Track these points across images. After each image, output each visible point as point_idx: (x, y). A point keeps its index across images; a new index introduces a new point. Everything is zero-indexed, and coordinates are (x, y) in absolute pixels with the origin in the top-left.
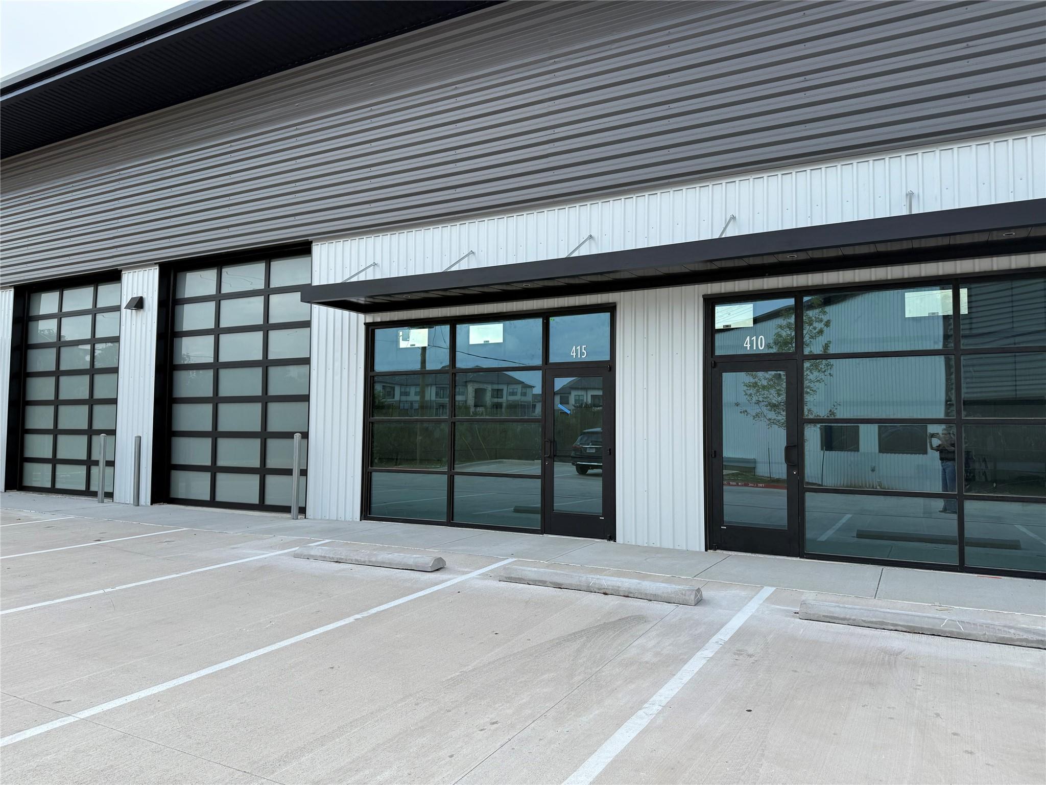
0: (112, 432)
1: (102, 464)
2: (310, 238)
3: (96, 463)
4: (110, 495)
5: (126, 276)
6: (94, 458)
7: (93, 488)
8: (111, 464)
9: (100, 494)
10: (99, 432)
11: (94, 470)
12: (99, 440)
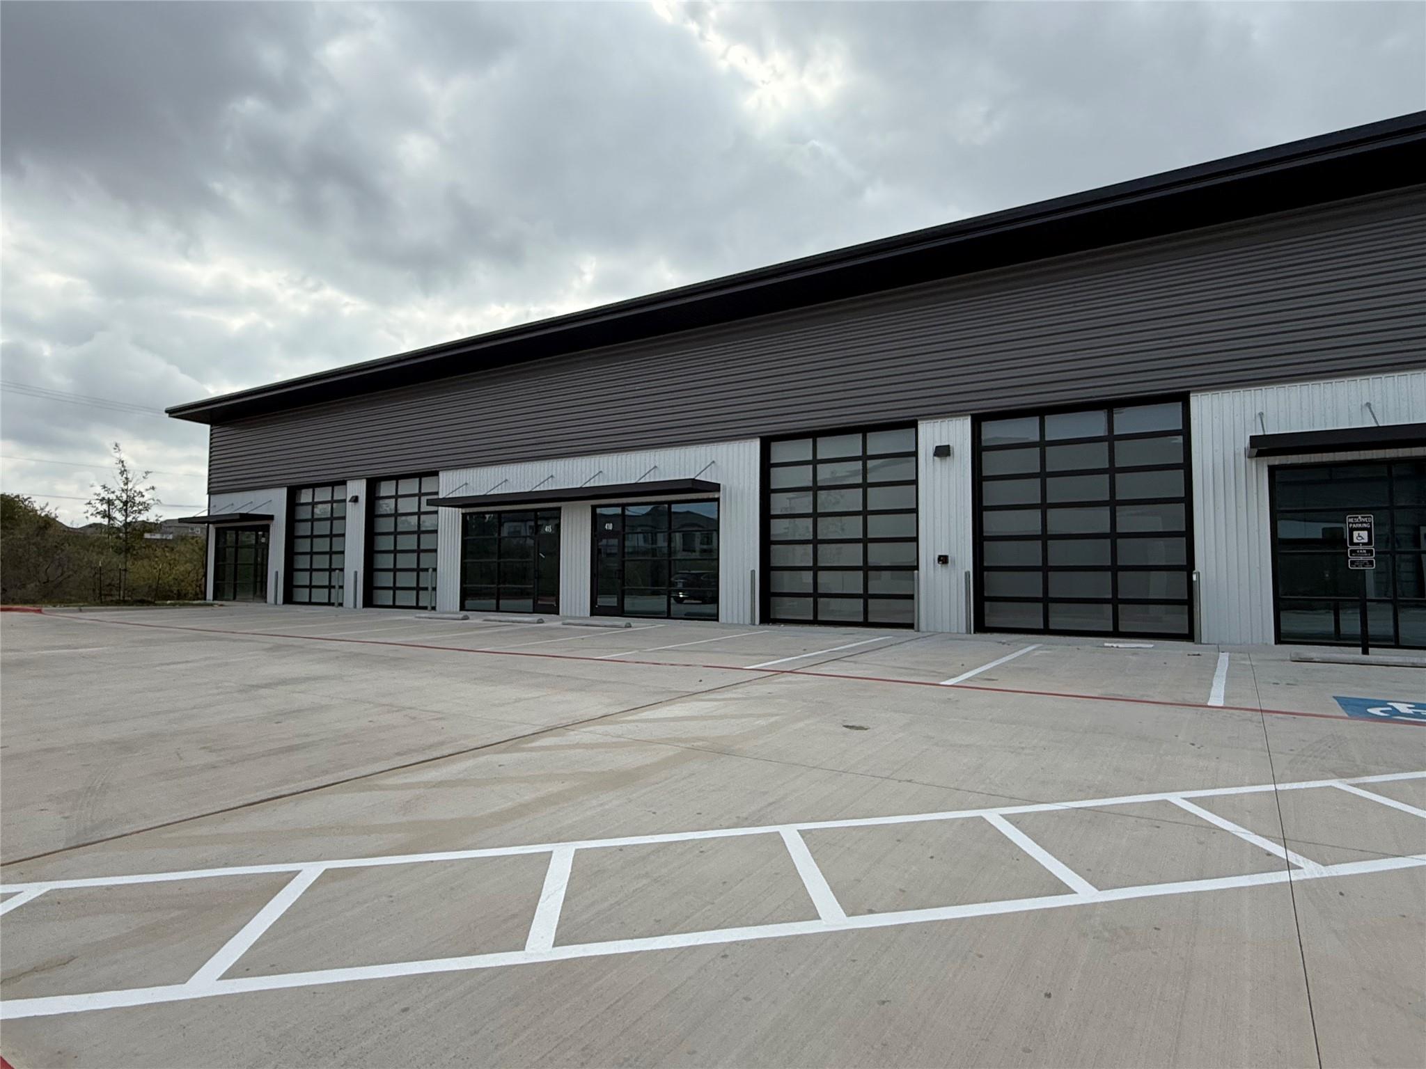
0: (342, 570)
1: (337, 587)
2: (438, 469)
3: (334, 587)
4: (341, 605)
5: (349, 484)
6: (333, 584)
7: (332, 601)
8: (341, 587)
9: (336, 604)
10: (335, 570)
11: (332, 590)
12: (335, 574)
